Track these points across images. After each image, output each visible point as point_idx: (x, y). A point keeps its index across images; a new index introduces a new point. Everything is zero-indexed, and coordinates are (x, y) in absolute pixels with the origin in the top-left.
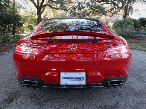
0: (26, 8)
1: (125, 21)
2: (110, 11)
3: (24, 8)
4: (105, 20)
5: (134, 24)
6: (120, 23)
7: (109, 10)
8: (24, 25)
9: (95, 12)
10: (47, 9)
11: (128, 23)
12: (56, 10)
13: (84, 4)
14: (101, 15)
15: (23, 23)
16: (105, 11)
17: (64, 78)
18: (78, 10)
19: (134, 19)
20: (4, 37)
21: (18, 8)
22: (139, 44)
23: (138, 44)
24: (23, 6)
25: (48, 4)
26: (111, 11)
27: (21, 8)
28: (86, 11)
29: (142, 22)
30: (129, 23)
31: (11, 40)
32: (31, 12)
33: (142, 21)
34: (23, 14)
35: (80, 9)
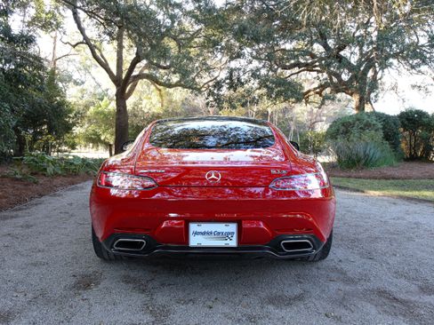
0: (83, 83)
1: (358, 120)
2: (318, 90)
3: (76, 83)
4: (306, 114)
5: (383, 129)
6: (343, 125)
7: (315, 89)
8: (77, 130)
9: (273, 96)
10: (142, 85)
11: (365, 125)
12: (168, 89)
13: (244, 73)
14: (293, 103)
15: (74, 124)
16: (305, 90)
17: (196, 233)
18: (229, 89)
19: (383, 114)
20: (33, 160)
21: (62, 82)
22: (393, 181)
23: (389, 181)
24: (74, 78)
25: (146, 72)
26: (321, 91)
27: (69, 81)
28: (249, 92)
29: (406, 122)
30: (368, 125)
31: (50, 170)
32: (97, 92)
33: (407, 119)
34: (74, 100)
35: (232, 86)
